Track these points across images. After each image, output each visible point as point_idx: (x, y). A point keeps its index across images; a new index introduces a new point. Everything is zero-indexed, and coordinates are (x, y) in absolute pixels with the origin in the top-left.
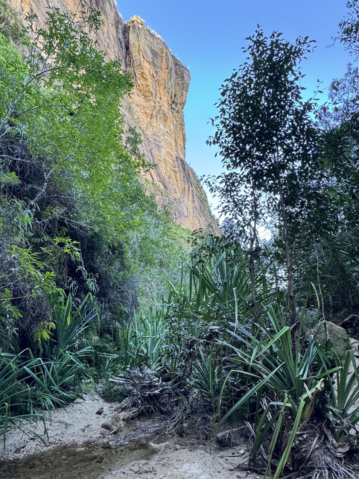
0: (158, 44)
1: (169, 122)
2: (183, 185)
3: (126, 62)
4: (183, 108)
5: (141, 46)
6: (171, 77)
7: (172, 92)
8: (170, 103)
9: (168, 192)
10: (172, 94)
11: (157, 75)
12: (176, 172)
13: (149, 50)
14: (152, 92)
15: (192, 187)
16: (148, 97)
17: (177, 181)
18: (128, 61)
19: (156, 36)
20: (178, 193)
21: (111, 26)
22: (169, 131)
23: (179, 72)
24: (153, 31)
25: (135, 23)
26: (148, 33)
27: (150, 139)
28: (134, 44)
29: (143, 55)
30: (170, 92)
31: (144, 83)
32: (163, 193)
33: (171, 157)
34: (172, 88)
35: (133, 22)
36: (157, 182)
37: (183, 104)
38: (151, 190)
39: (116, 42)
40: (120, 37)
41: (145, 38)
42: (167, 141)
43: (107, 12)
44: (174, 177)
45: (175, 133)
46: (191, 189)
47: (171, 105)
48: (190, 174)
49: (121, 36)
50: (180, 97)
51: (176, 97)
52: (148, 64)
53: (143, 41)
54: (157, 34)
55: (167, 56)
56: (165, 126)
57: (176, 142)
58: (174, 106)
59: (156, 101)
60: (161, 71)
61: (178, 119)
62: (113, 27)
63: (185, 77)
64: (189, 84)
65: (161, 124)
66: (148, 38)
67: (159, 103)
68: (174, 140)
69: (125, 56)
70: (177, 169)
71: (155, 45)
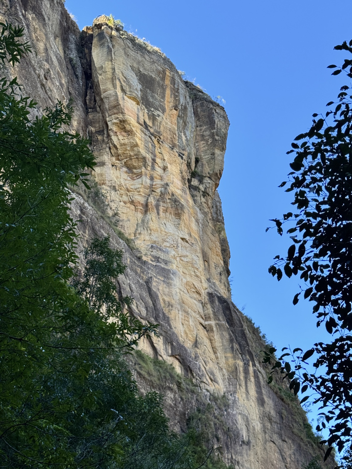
0: (154, 62)
1: (185, 216)
2: (231, 361)
3: (85, 103)
4: (217, 185)
5: (117, 71)
6: (185, 124)
7: (189, 154)
8: (187, 176)
9: (194, 380)
10: (189, 157)
11: (153, 124)
12: (212, 330)
13: (134, 76)
14: (144, 158)
15: (254, 365)
16: (136, 168)
17: (215, 353)
18: (90, 100)
19: (149, 48)
20: (220, 381)
21: (52, 39)
22: (187, 237)
23: (202, 113)
24: (141, 40)
25: (103, 28)
26: (130, 45)
27: (144, 258)
28: (102, 67)
29: (122, 87)
30: (186, 153)
31: (126, 141)
32: (184, 385)
33: (197, 296)
34: (188, 145)
35: (99, 26)
36: (165, 357)
37: (217, 176)
38: (153, 379)
39: (64, 67)
40: (71, 56)
41: (125, 53)
42: (185, 259)
43: (44, 13)
44: (207, 342)
45: (202, 240)
46: (251, 369)
47: (189, 181)
48: (247, 332)
49: (74, 55)
50: (209, 162)
51: (200, 163)
52: (134, 103)
53: (121, 59)
54: (150, 45)
55: (174, 84)
56: (177, 226)
57: (206, 259)
58: (195, 182)
59: (155, 175)
60: (163, 113)
61: (206, 210)
62: (57, 39)
63: (216, 121)
64: (226, 135)
65: (167, 224)
66: (131, 53)
67: (162, 178)
68: (200, 255)
69: (82, 91)
70: (213, 323)
71: (147, 65)
